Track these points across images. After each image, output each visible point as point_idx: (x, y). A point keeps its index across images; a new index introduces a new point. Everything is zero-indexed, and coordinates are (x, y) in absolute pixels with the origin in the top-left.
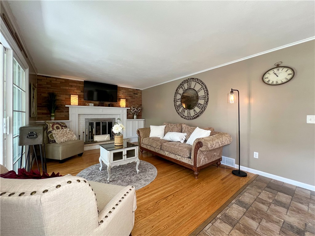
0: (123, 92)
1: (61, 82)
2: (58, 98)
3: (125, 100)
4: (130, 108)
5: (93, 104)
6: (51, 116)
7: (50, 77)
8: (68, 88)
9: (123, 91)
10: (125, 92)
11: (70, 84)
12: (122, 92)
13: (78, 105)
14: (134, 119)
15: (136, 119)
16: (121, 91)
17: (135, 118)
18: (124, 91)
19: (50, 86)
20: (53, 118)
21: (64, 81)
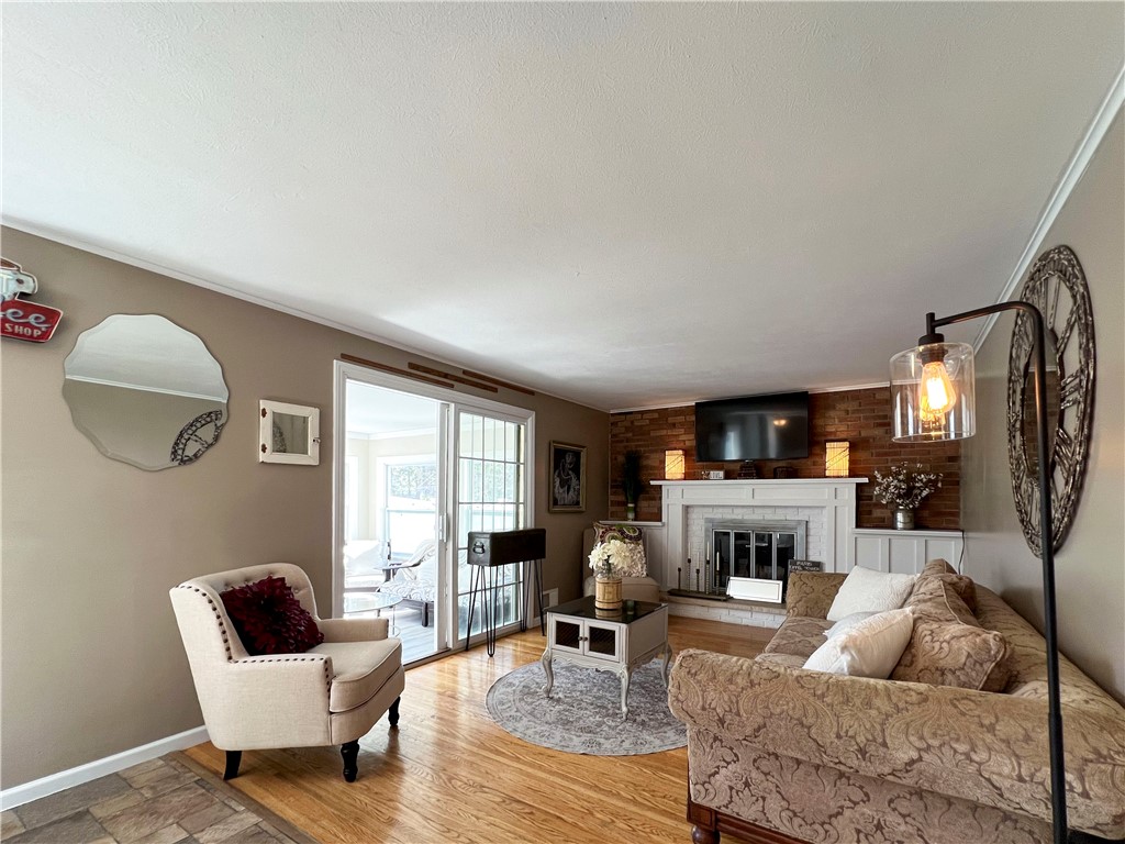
0: (847, 412)
1: (650, 420)
2: (645, 463)
3: (847, 444)
4: (866, 480)
5: (721, 474)
6: (628, 509)
7: (631, 413)
8: (664, 432)
9: (843, 406)
10: (858, 411)
11: (671, 420)
12: (842, 414)
13: (685, 479)
14: (895, 528)
15: (905, 529)
16: (834, 408)
17: (900, 525)
18: (852, 406)
19: (631, 435)
20: (631, 516)
21: (656, 415)
